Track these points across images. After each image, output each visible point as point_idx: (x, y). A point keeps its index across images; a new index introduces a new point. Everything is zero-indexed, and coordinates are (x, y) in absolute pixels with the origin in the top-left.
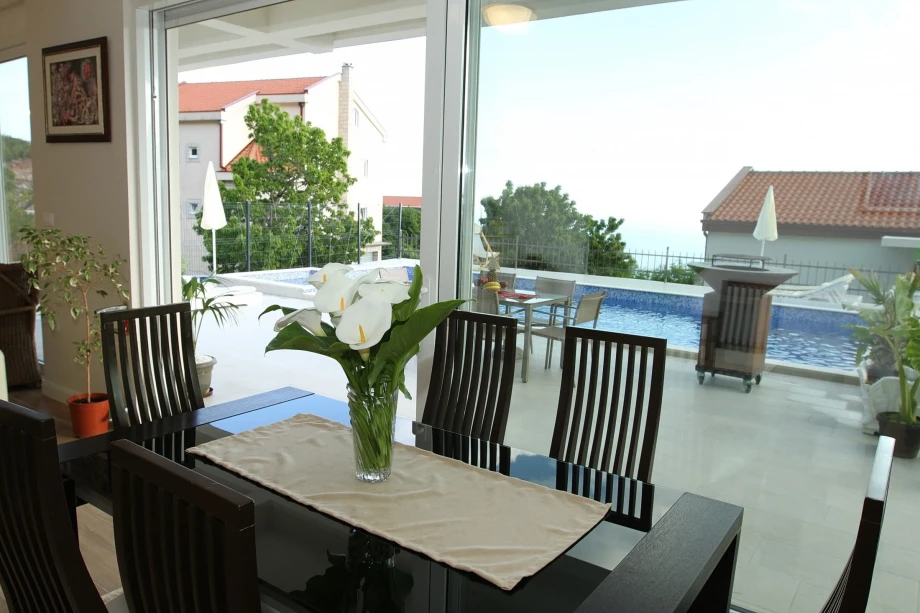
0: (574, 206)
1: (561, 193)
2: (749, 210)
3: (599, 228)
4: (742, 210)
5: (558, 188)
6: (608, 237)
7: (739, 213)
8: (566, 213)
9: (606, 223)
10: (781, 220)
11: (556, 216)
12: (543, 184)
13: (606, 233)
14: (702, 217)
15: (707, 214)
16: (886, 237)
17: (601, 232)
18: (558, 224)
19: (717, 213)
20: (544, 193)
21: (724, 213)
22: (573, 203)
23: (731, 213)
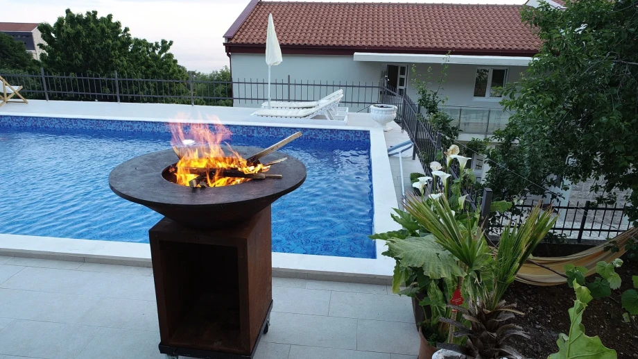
0: (128, 32)
1: (114, 20)
2: (260, 33)
3: (154, 49)
4: (255, 33)
5: (110, 17)
6: (163, 55)
7: (252, 37)
8: (119, 38)
9: (160, 45)
10: (283, 42)
11: (110, 41)
12: (95, 13)
13: (160, 53)
14: (224, 40)
15: (228, 38)
16: (356, 53)
17: (157, 52)
18: (113, 49)
19: (236, 37)
20: (96, 21)
21: (241, 37)
22: (127, 30)
23: (247, 37)
